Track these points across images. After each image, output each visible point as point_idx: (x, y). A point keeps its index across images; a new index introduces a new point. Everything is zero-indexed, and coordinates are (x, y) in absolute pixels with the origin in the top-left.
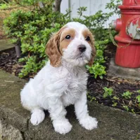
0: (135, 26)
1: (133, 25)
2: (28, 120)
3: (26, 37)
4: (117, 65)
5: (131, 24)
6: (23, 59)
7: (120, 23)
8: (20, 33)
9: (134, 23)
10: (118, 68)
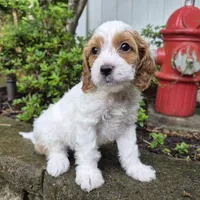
0: (185, 56)
1: (182, 54)
2: (44, 171)
3: (27, 67)
4: (160, 113)
5: (180, 53)
6: (19, 101)
7: (163, 54)
8: (19, 60)
9: (184, 52)
10: (160, 116)
